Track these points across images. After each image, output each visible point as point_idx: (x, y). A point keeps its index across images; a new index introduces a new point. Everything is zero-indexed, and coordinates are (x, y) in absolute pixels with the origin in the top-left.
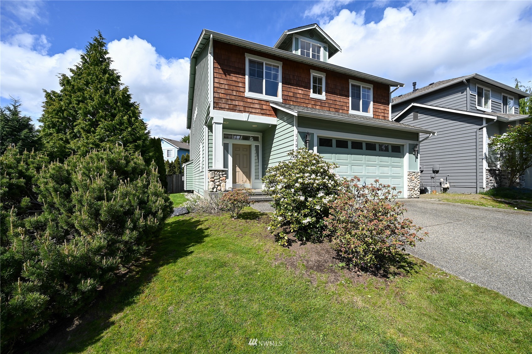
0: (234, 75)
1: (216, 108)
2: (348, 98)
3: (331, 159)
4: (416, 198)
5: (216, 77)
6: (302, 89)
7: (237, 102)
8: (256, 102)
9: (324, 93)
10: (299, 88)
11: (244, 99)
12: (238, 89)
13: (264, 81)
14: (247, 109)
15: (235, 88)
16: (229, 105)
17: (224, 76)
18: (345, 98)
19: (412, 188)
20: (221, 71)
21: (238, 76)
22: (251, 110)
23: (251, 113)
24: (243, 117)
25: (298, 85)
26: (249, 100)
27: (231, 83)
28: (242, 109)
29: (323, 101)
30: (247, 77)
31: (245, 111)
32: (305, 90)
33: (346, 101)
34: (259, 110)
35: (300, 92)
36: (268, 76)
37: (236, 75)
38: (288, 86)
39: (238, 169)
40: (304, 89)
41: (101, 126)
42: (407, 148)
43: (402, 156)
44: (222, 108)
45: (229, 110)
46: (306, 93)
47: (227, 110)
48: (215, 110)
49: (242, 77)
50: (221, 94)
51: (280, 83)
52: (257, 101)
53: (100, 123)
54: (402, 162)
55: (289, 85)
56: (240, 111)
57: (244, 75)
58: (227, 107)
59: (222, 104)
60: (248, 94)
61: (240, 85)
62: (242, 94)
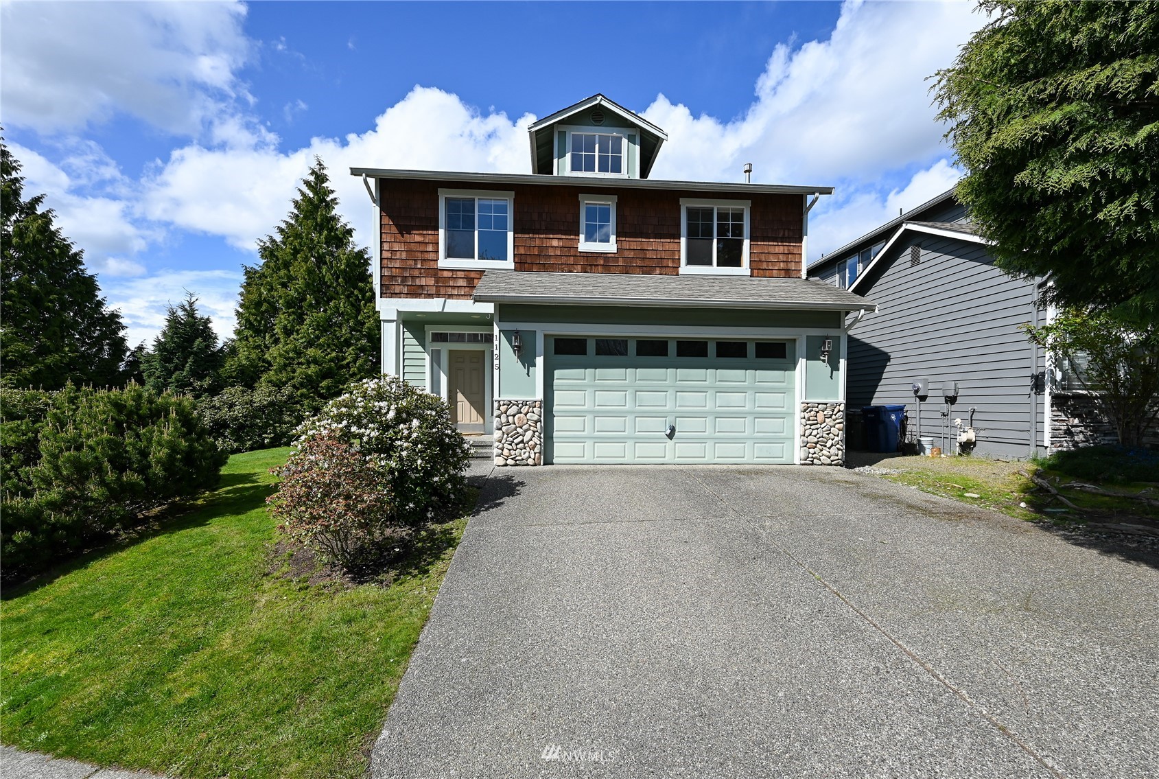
0: (417, 232)
1: (385, 295)
2: (677, 241)
3: (584, 379)
4: (831, 465)
5: (386, 242)
6: (559, 236)
7: (423, 279)
8: (460, 274)
9: (613, 238)
10: (551, 236)
11: (435, 273)
12: (426, 256)
13: (476, 233)
14: (442, 291)
15: (419, 255)
16: (409, 287)
17: (399, 236)
18: (669, 240)
19: (816, 440)
20: (394, 230)
21: (425, 232)
22: (450, 291)
23: (450, 296)
24: (433, 305)
25: (551, 229)
26: (446, 274)
27: (413, 247)
28: (433, 290)
29: (610, 255)
30: (442, 232)
31: (438, 295)
32: (567, 237)
33: (672, 247)
34: (467, 289)
35: (555, 243)
36: (484, 222)
37: (421, 232)
38: (527, 236)
39: (460, 397)
40: (563, 237)
41: (307, 321)
42: (801, 346)
43: (792, 366)
44: (396, 294)
45: (409, 296)
46: (569, 244)
47: (405, 296)
48: (383, 299)
49: (433, 232)
50: (394, 270)
51: (509, 233)
52: (463, 273)
53: (305, 317)
54: (792, 381)
55: (529, 234)
56: (430, 296)
57: (437, 229)
58: (405, 290)
59: (397, 287)
60: (444, 263)
61: (430, 248)
62: (432, 265)
